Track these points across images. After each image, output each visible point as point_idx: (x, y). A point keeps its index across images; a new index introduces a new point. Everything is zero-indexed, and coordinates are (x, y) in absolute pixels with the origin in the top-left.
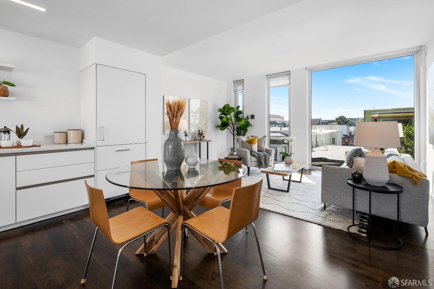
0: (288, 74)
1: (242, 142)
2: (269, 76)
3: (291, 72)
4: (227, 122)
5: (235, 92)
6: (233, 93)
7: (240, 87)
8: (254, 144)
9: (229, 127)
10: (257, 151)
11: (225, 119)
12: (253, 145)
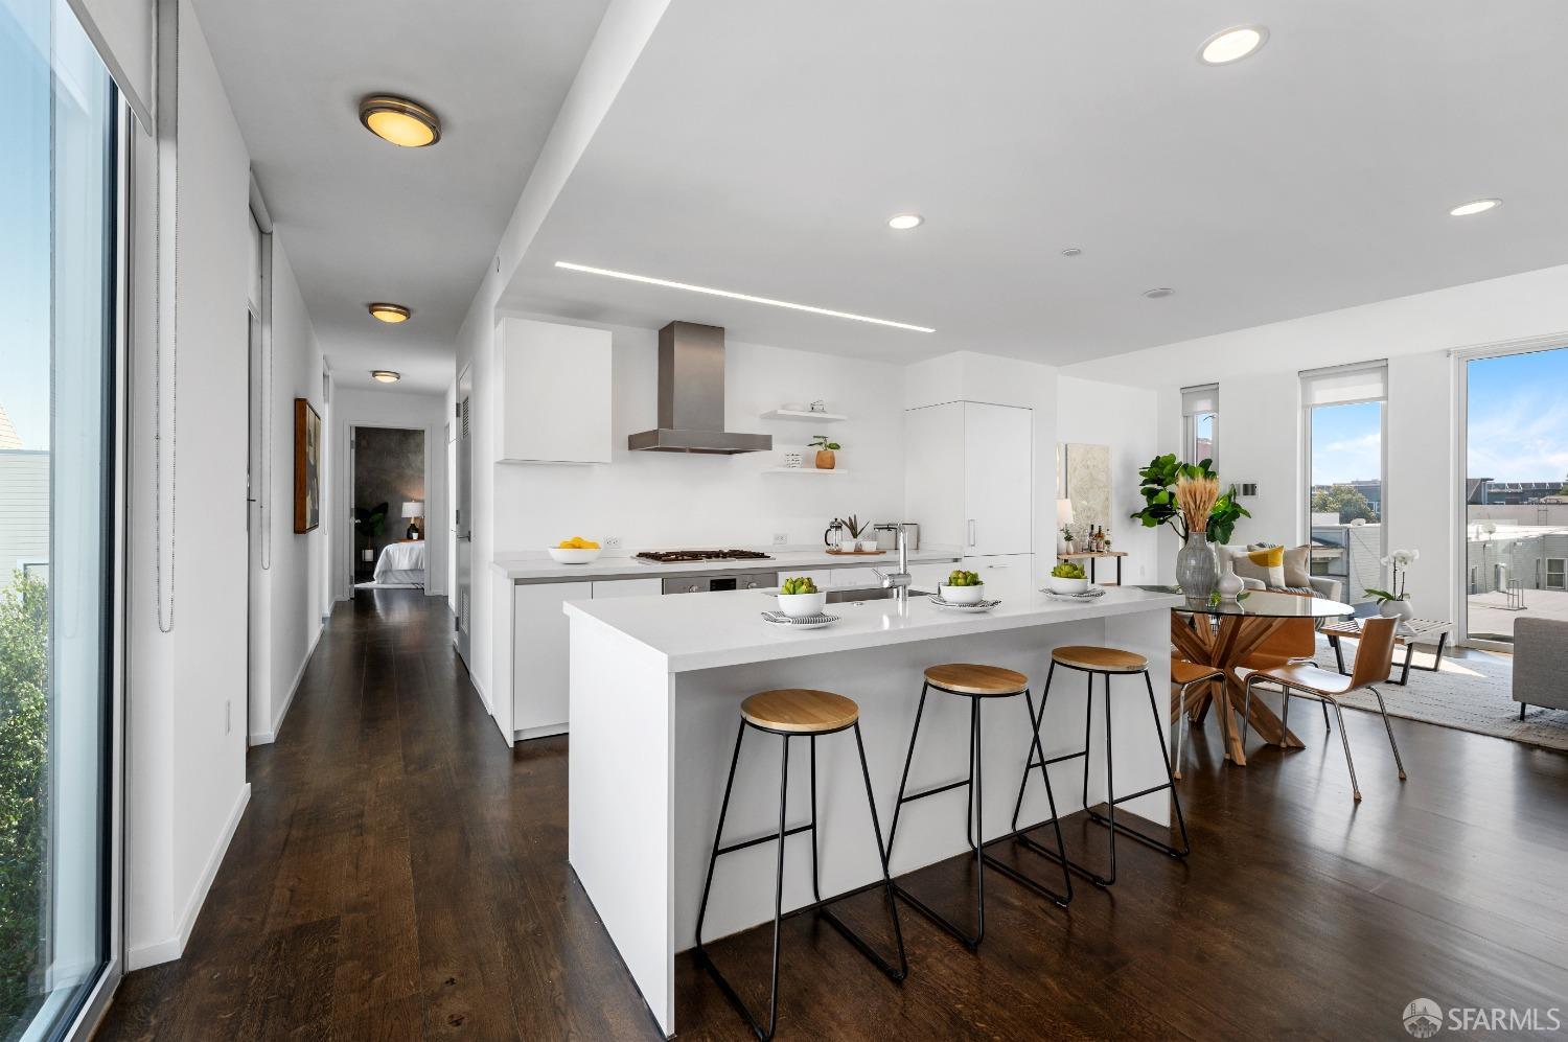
0: (1382, 366)
1: (1235, 561)
2: (1307, 375)
3: (1389, 362)
4: (1171, 503)
5: (1186, 417)
6: (1181, 421)
7: (1204, 405)
8: (1275, 565)
9: (1173, 519)
10: (1284, 585)
11: (1163, 497)
12: (1272, 570)
